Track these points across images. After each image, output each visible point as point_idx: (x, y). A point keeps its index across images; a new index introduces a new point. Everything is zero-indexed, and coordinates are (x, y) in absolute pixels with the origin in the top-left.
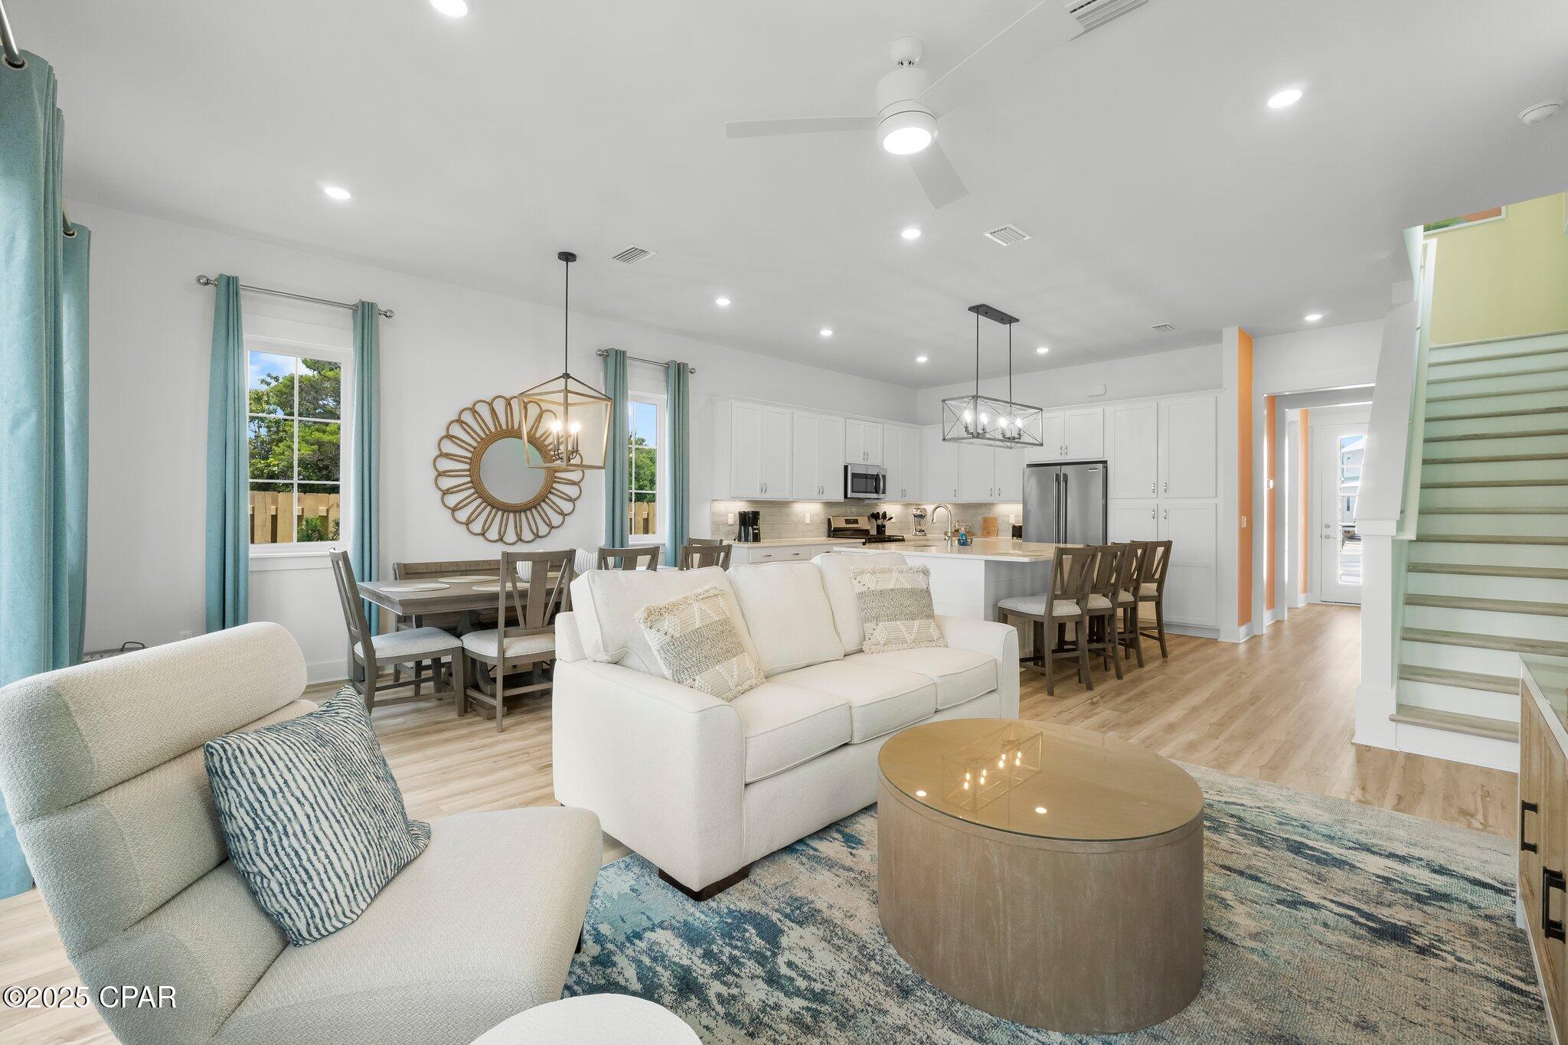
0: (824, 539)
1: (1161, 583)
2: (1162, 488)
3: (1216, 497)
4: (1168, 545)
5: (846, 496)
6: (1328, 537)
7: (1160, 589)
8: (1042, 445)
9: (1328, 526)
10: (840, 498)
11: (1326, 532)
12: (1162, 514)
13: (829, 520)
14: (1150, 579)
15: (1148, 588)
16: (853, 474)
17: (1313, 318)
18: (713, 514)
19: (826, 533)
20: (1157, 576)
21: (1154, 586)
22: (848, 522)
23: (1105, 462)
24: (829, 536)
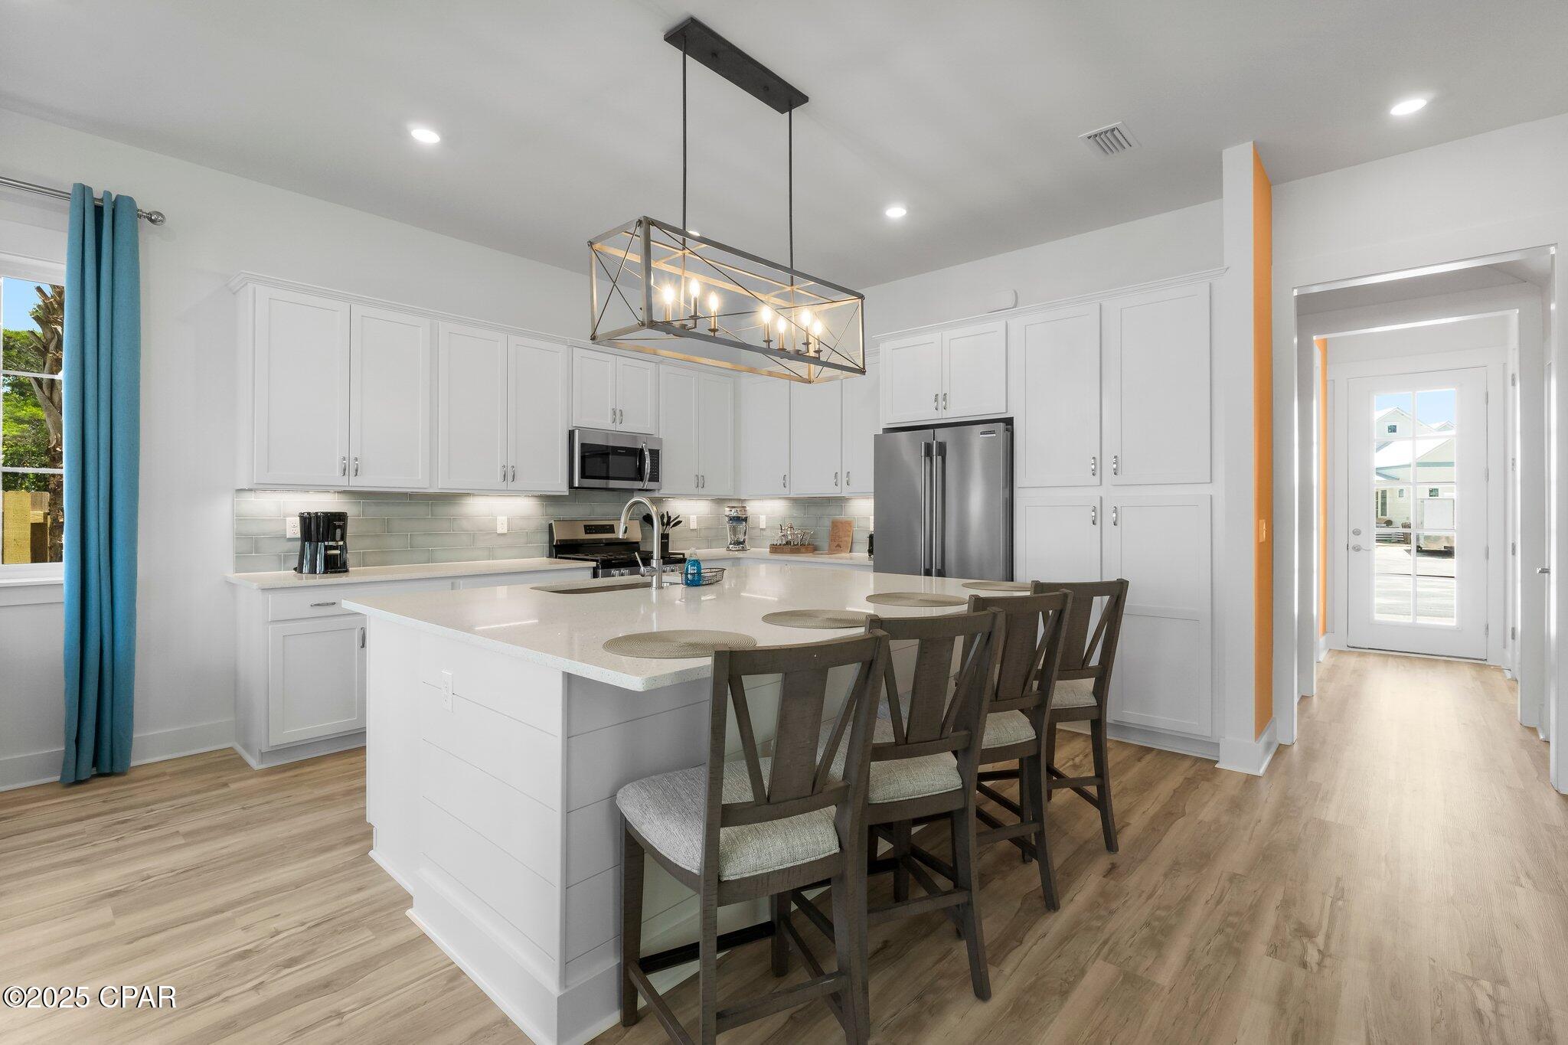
0: (542, 561)
1: (1102, 677)
2: (1109, 466)
3: (1211, 482)
4: (1117, 591)
5: (571, 486)
6: (1357, 549)
7: (1100, 691)
8: (862, 371)
9: (1357, 533)
10: (562, 489)
11: (1354, 540)
12: (1109, 517)
13: (550, 526)
14: (1076, 668)
15: (1073, 692)
16: (583, 445)
17: (1408, 107)
18: (239, 519)
19: (547, 549)
20: (1094, 661)
21: (1089, 683)
22: (589, 529)
23: (1009, 422)
24: (550, 556)
